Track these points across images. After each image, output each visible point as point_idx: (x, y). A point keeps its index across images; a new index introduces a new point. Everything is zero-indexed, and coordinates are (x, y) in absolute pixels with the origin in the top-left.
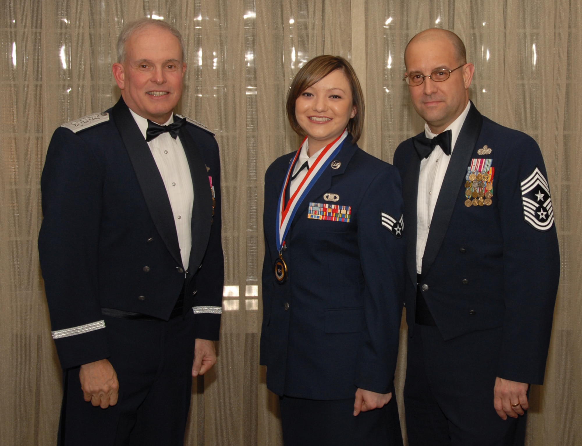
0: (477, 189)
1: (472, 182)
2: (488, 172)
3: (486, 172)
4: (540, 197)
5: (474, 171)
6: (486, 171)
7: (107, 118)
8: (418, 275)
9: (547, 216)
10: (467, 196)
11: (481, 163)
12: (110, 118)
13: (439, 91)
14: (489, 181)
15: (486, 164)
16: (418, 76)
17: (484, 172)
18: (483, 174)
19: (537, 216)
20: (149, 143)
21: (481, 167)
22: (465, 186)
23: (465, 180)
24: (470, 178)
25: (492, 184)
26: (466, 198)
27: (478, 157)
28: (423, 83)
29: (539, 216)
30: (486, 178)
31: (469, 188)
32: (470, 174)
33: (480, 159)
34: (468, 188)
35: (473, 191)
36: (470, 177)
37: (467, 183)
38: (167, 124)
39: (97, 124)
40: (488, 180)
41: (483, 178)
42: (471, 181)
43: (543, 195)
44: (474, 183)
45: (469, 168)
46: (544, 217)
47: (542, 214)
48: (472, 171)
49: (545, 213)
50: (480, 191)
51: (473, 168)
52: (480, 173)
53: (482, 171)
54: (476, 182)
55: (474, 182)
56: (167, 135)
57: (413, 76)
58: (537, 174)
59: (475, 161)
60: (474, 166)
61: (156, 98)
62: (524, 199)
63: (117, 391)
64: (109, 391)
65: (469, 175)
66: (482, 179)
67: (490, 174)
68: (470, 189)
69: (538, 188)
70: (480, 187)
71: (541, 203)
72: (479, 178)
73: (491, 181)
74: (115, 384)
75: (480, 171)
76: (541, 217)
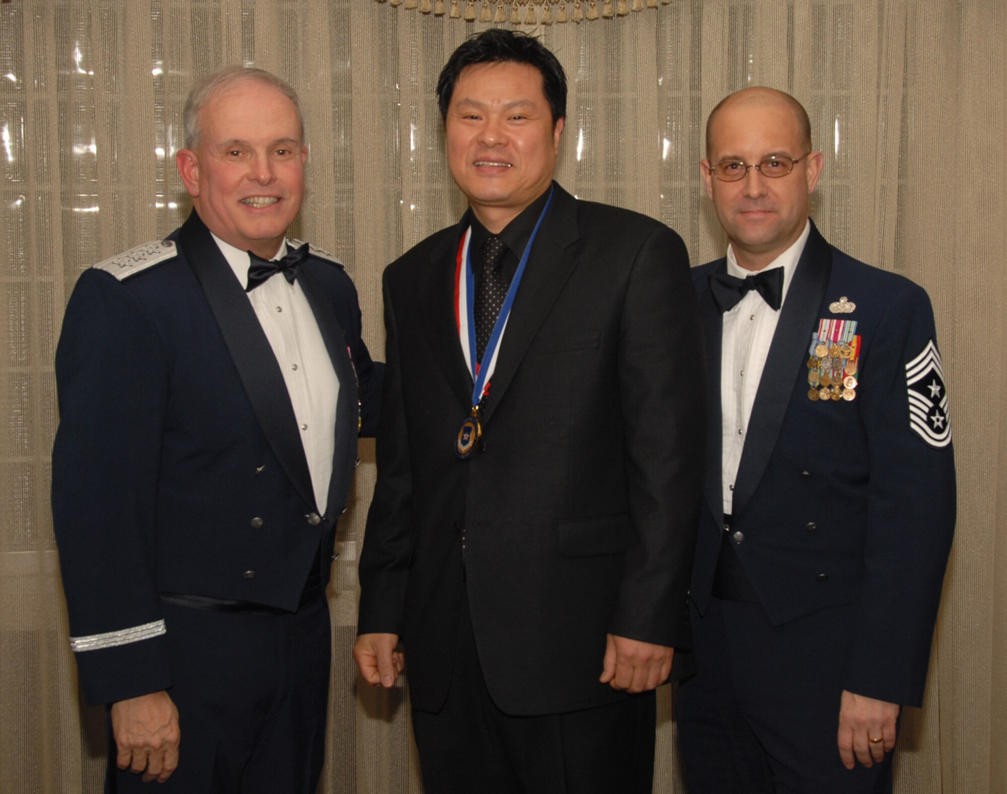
0: (829, 372)
1: (821, 359)
2: (850, 344)
3: (847, 343)
4: (935, 391)
5: (825, 340)
6: (846, 341)
7: (173, 251)
8: (726, 515)
9: (945, 423)
10: (811, 384)
11: (838, 327)
12: (178, 252)
13: (770, 194)
14: (852, 359)
15: (847, 329)
16: (734, 166)
17: (842, 343)
18: (841, 346)
19: (930, 423)
20: (249, 294)
21: (836, 333)
22: (808, 366)
23: (807, 355)
24: (817, 351)
25: (856, 363)
26: (809, 385)
27: (832, 316)
28: (745, 177)
29: (933, 422)
30: (847, 354)
31: (815, 369)
32: (817, 345)
33: (835, 321)
34: (813, 369)
35: (822, 374)
36: (819, 351)
37: (812, 360)
38: (278, 257)
39: (157, 262)
40: (851, 357)
41: (840, 354)
42: (819, 358)
43: (938, 388)
44: (825, 361)
45: (815, 335)
46: (940, 424)
47: (937, 419)
48: (821, 339)
49: (942, 418)
50: (835, 375)
51: (824, 335)
52: (836, 345)
53: (840, 341)
54: (828, 360)
55: (823, 359)
56: (279, 279)
57: (725, 165)
58: (931, 352)
59: (825, 323)
60: (824, 331)
61: (259, 211)
62: (910, 392)
63: (177, 746)
64: (162, 746)
65: (815, 348)
66: (840, 356)
67: (854, 347)
68: (816, 371)
69: (932, 375)
70: (834, 368)
71: (936, 400)
72: (833, 353)
73: (855, 359)
74: (173, 734)
75: (835, 341)
76: (936, 424)
